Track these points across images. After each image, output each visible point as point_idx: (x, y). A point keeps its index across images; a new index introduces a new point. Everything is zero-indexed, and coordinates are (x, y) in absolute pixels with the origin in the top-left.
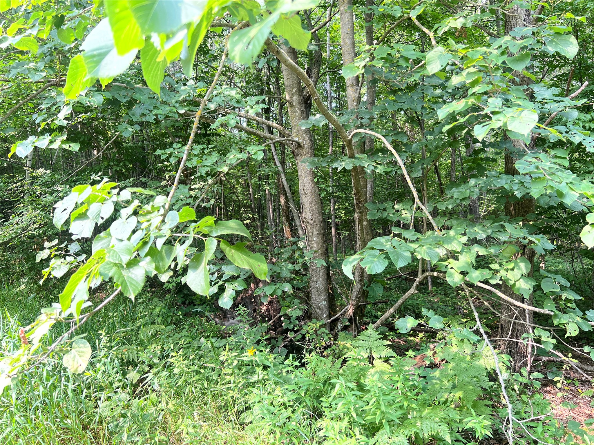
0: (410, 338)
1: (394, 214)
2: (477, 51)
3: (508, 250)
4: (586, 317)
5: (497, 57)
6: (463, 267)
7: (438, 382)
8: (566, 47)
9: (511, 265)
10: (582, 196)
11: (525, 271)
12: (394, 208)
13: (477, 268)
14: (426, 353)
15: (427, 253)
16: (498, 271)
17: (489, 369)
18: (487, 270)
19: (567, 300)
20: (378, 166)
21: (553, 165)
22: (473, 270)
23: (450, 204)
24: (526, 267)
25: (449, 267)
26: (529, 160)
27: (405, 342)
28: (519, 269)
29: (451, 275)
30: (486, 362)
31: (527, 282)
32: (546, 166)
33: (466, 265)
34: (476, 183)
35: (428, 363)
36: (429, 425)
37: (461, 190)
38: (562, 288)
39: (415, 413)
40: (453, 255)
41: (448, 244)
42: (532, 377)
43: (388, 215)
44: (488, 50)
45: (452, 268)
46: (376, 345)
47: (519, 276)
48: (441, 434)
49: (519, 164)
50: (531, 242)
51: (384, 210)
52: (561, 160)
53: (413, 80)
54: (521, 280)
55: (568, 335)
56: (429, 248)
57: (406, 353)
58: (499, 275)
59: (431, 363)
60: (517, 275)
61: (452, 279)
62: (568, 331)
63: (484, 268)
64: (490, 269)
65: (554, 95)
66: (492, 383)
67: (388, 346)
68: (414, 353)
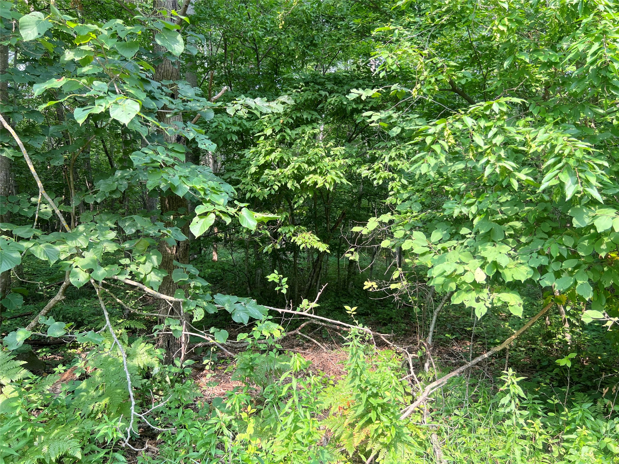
0: (69, 351)
1: (29, 208)
2: (86, 27)
3: (142, 243)
4: (214, 300)
5: (106, 39)
6: (88, 264)
7: (85, 394)
8: (173, 44)
9: (143, 259)
10: (192, 189)
11: (156, 264)
12: (30, 201)
13: (103, 265)
14: (77, 364)
15: (44, 252)
16: (128, 266)
17: (142, 367)
18: (116, 266)
19: (195, 288)
20: (5, 149)
21: (167, 159)
22: (98, 267)
23: (98, 197)
24: (158, 259)
25: (74, 265)
26: (146, 152)
27: (63, 356)
28: (152, 262)
29: (75, 275)
30: (140, 360)
31: (157, 275)
32: (160, 158)
33: (91, 263)
34: (122, 174)
35: (78, 375)
36: (57, 447)
37: (108, 182)
38: (192, 277)
39: (43, 437)
40: (79, 253)
41: (72, 240)
42: (184, 366)
43: (21, 209)
44: (100, 29)
45: (77, 267)
46: (6, 368)
47: (150, 269)
48: (70, 453)
49: (136, 155)
50: (164, 235)
51: (18, 203)
52: (178, 154)
53: (7, 44)
54: (152, 273)
55: (194, 320)
56: (47, 246)
57: (55, 369)
58: (129, 270)
59: (82, 374)
60: (148, 268)
61: (76, 279)
62: (195, 316)
63: (113, 264)
64: (120, 265)
65: (197, 95)
66: (145, 380)
67: (23, 366)
68: (64, 368)
